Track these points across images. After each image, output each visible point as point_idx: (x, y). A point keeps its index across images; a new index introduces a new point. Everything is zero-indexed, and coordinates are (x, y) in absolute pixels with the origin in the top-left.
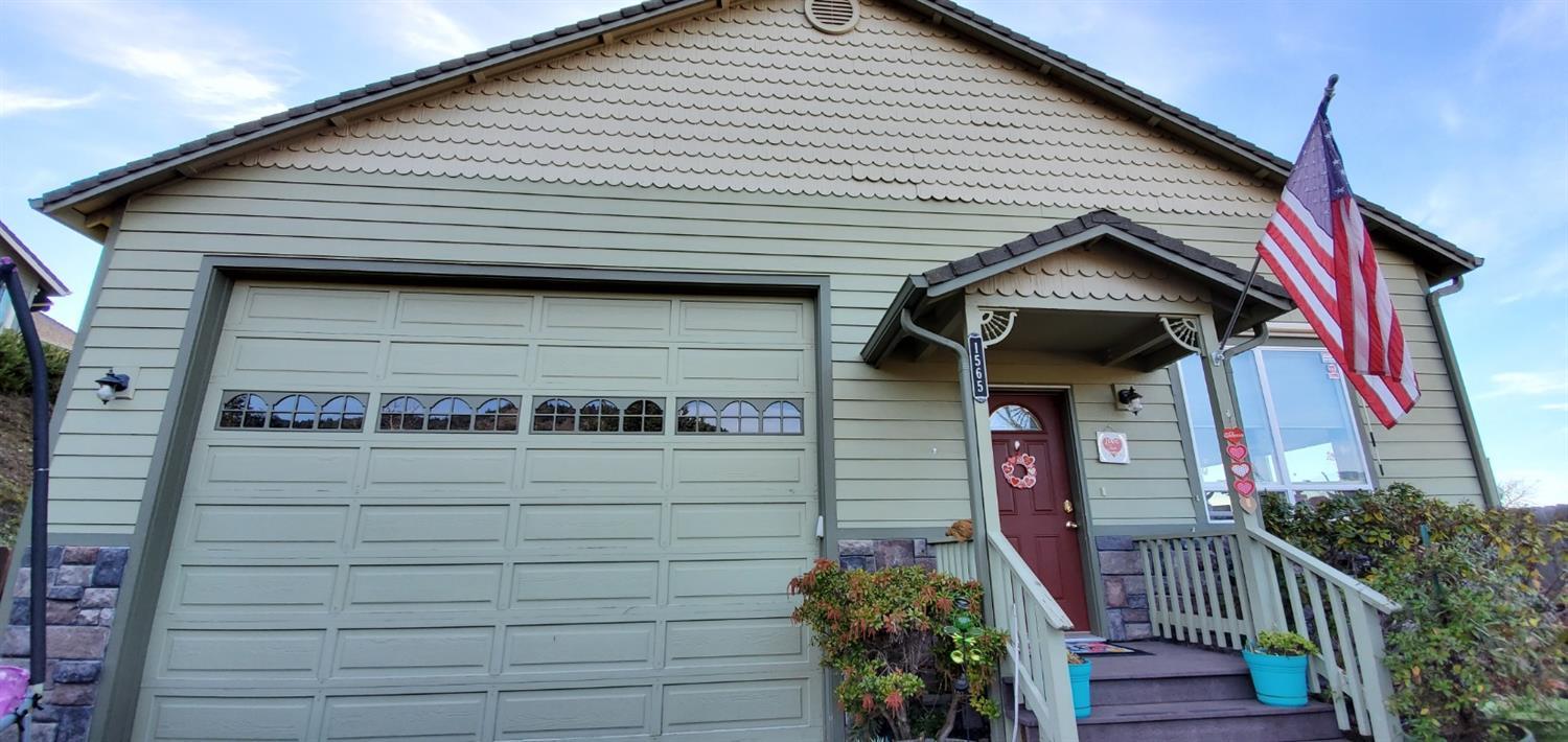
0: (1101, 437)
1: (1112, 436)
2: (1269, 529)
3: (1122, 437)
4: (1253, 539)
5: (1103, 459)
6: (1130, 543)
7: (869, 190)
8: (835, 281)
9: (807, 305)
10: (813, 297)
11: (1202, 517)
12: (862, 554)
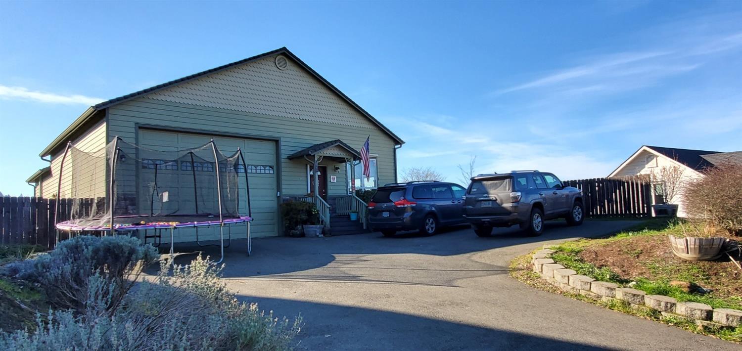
0: (332, 177)
1: (333, 176)
2: (356, 195)
3: (335, 177)
4: (354, 197)
5: (332, 181)
6: (334, 198)
7: (289, 116)
8: (282, 139)
9: (274, 143)
10: (277, 142)
11: (347, 193)
12: (287, 200)
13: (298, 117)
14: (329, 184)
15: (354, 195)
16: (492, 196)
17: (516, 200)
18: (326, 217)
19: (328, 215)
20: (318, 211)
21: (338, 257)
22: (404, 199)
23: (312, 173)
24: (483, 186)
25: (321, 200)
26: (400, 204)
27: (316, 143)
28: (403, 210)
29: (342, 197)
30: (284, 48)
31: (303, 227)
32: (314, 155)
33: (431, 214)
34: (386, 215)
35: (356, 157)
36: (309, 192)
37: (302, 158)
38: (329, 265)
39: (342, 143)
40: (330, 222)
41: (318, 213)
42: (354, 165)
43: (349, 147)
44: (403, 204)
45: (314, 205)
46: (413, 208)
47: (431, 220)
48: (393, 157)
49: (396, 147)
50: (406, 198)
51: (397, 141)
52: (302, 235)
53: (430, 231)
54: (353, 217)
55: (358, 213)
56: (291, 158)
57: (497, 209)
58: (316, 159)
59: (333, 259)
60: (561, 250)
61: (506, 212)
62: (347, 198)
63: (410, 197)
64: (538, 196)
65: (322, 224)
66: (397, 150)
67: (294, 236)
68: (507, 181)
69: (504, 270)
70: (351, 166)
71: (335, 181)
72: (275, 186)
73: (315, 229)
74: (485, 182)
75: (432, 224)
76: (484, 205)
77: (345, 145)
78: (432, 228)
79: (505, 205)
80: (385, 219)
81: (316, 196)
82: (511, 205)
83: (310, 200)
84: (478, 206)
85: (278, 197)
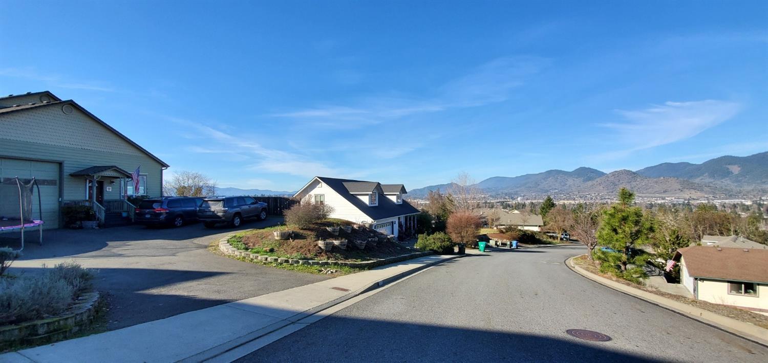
0: (107, 187)
1: (109, 187)
2: (128, 200)
3: (111, 188)
4: (125, 202)
5: (107, 190)
6: (109, 202)
7: (73, 146)
8: (65, 162)
9: (58, 165)
10: (60, 164)
11: (120, 198)
12: (68, 203)
13: (80, 147)
14: (105, 192)
15: (126, 200)
16: (212, 210)
17: (225, 212)
18: (102, 216)
19: (103, 214)
20: (95, 212)
21: (110, 243)
22: (161, 208)
23: (90, 185)
24: (208, 204)
25: (97, 205)
26: (158, 210)
27: (95, 165)
28: (161, 214)
29: (116, 201)
30: (71, 101)
31: (81, 223)
32: (94, 176)
33: (179, 216)
34: (148, 216)
35: (129, 176)
36: (87, 199)
37: (81, 175)
38: (104, 249)
39: (118, 168)
40: (105, 219)
41: (95, 213)
42: (128, 182)
43: (123, 171)
44: (160, 211)
45: (91, 208)
46: (167, 213)
47: (179, 219)
48: (160, 175)
49: (163, 168)
50: (162, 207)
51: (164, 165)
52: (81, 228)
53: (178, 225)
54: (124, 215)
55: (129, 212)
56: (72, 175)
57: (214, 215)
58: (95, 178)
59: (107, 245)
60: (235, 237)
61: (219, 217)
62: (120, 202)
63: (165, 206)
64: (239, 209)
65: (98, 220)
66: (163, 171)
67: (74, 228)
68: (222, 202)
69: (206, 247)
70: (125, 183)
71: (111, 190)
72: (57, 194)
73: (94, 224)
74: (209, 202)
75: (180, 220)
76: (208, 213)
77: (121, 169)
78: (180, 223)
79: (219, 214)
80: (148, 218)
81: (94, 202)
82: (222, 214)
83: (87, 204)
84: (205, 214)
85: (60, 202)
